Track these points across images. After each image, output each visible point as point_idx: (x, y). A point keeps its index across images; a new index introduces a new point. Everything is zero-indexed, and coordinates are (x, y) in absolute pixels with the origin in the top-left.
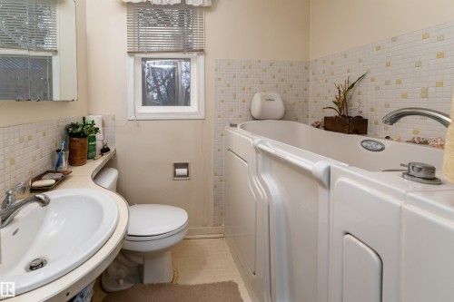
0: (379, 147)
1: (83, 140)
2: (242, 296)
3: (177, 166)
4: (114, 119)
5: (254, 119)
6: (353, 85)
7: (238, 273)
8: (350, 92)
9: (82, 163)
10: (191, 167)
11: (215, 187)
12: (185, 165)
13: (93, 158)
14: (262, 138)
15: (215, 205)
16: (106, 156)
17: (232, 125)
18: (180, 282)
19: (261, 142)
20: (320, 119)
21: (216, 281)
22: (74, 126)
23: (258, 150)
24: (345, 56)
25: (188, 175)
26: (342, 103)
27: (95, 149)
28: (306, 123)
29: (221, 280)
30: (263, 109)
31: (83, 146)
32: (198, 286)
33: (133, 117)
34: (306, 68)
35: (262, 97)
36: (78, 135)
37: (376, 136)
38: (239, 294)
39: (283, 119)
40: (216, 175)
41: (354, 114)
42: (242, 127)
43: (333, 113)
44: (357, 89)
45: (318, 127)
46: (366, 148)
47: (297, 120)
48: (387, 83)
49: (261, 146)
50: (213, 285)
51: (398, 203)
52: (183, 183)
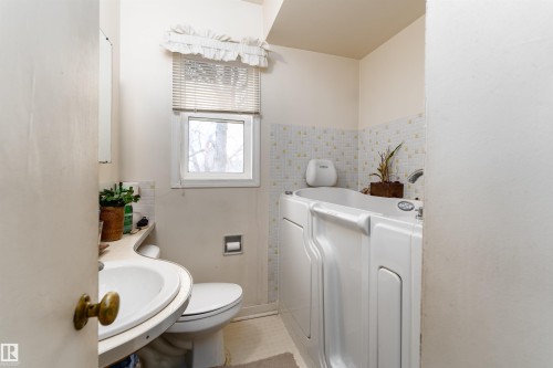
0: (410, 207)
1: (119, 210)
2: (298, 364)
3: (229, 239)
4: (153, 187)
5: (309, 186)
6: (392, 154)
7: (294, 345)
8: (390, 160)
9: (117, 238)
10: (244, 240)
11: (270, 260)
12: (238, 239)
13: (129, 232)
14: (317, 202)
15: (269, 280)
16: (145, 231)
17: (287, 193)
18: (233, 363)
19: (317, 205)
20: (368, 186)
21: (271, 355)
22: (108, 193)
23: (313, 213)
24: (387, 128)
25: (240, 250)
26: (385, 170)
27: (131, 222)
28: (357, 190)
29: (277, 354)
30: (317, 176)
31: (120, 218)
32: (253, 363)
33: (178, 185)
34: (356, 137)
35: (317, 164)
36: (114, 203)
37: (409, 198)
38: (295, 362)
39: (335, 186)
40: (270, 246)
41: (393, 180)
42: (297, 194)
43: (377, 180)
44: (396, 157)
45: (366, 193)
46: (401, 209)
47: (348, 187)
48: (417, 152)
49: (316, 209)
50: (269, 359)
51: (409, 233)
52: (234, 258)
